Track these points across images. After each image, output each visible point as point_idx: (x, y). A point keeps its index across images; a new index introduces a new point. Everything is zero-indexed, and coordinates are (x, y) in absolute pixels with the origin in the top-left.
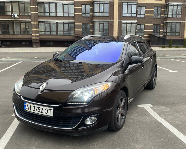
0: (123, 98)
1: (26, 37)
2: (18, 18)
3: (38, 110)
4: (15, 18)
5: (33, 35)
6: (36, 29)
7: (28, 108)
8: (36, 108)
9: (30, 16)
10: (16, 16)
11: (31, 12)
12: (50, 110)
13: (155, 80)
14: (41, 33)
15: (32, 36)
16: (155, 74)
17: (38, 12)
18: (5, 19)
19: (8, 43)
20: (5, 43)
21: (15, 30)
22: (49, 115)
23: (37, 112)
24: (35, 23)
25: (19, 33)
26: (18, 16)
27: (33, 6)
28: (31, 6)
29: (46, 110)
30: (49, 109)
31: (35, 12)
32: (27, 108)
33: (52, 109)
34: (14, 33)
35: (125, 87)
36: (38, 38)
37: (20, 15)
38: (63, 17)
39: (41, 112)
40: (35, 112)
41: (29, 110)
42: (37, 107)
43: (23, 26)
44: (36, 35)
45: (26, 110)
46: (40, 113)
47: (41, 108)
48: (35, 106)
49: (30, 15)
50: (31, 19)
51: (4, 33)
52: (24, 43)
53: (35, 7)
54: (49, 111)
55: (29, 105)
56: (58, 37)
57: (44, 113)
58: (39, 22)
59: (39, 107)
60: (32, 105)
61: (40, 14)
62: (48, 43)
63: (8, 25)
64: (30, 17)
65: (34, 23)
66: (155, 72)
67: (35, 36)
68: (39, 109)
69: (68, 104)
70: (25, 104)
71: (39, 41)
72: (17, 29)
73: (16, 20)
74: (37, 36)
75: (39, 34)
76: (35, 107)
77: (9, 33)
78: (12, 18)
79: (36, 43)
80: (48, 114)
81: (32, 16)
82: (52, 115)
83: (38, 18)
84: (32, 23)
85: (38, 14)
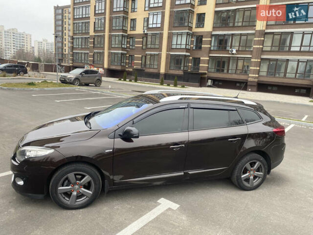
1: (242, 77)
2: (236, 54)
4: (233, 54)
5: (250, 75)
6: (255, 68)
9: (252, 51)
10: (234, 52)
11: (254, 46)
14: (261, 74)
15: (249, 77)
17: (263, 45)
18: (221, 55)
19: (220, 84)
20: (216, 83)
21: (230, 68)
24: (256, 60)
25: (234, 71)
26: (236, 51)
27: (258, 39)
28: (255, 39)
31: (258, 46)
34: (228, 71)
36: (256, 80)
37: (240, 49)
38: (300, 52)
43: (240, 64)
44: (254, 75)
49: (252, 49)
50: (251, 55)
51: (218, 71)
52: (238, 85)
53: (260, 39)
56: (285, 81)
58: (262, 59)
61: (265, 49)
62: (270, 88)
63: (224, 62)
64: (251, 52)
65: (254, 60)
67: (253, 77)
71: (256, 84)
72: (232, 66)
73: (233, 56)
74: (255, 78)
75: (258, 74)
77: (223, 71)
78: (230, 54)
79: (251, 86)
81: (254, 51)
83: (261, 54)
84: (252, 60)
85: (262, 48)
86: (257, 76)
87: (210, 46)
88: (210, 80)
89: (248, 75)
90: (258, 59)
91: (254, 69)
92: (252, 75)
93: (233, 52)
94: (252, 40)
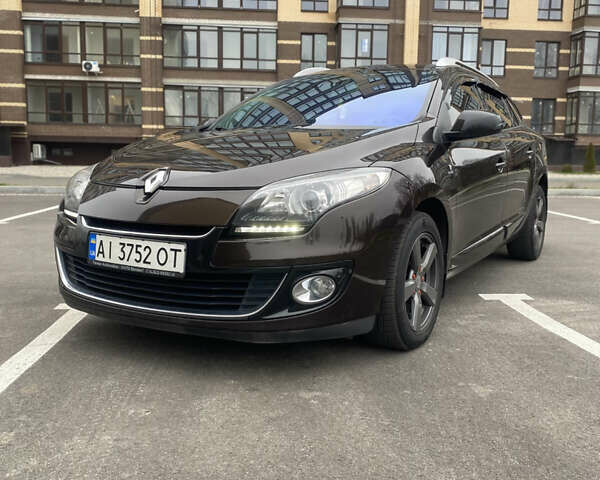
1: (124, 133)
2: (99, 75)
4: (92, 74)
5: (144, 126)
6: (155, 109)
7: (103, 253)
8: (127, 249)
9: (139, 67)
10: (95, 68)
11: (142, 56)
12: (176, 251)
13: (539, 230)
14: (169, 122)
15: (143, 131)
16: (539, 210)
17: (162, 54)
18: (60, 78)
19: (67, 153)
20: (56, 152)
21: (90, 112)
23: (131, 262)
24: (154, 90)
25: (102, 119)
26: (100, 66)
27: (148, 38)
28: (142, 38)
29: (162, 251)
30: (172, 250)
31: (153, 57)
32: (99, 252)
33: (182, 247)
34: (85, 119)
37: (108, 63)
38: (242, 73)
39: (145, 262)
40: (124, 262)
41: (107, 260)
42: (132, 245)
43: (114, 98)
44: (155, 127)
45: (97, 259)
46: (141, 265)
47: (143, 247)
48: (126, 241)
49: (137, 63)
50: (140, 76)
51: (54, 118)
53: (153, 38)
54: (171, 255)
55: (106, 240)
57: (154, 266)
58: (166, 87)
59: (137, 246)
60: (116, 241)
61: (168, 63)
63: (69, 97)
64: (138, 70)
65: (149, 89)
67: (152, 131)
68: (137, 252)
69: (237, 230)
70: (92, 241)
72: (96, 107)
73: (93, 79)
74: (157, 132)
75: (164, 124)
76: (124, 244)
77: (70, 118)
78: (84, 74)
80: (169, 267)
81: (146, 67)
82: (180, 268)
83: (164, 75)
84: (143, 89)
85: (162, 60)
86: (161, 127)
87: (22, 52)
88: (39, 146)
89: (140, 126)
90: (157, 87)
91: (152, 112)
92: (150, 127)
93: (92, 70)
94: (131, 42)
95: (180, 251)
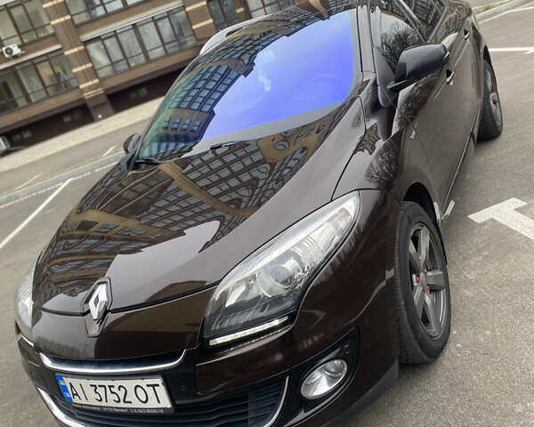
0: (420, 230)
1: (68, 98)
2: (22, 55)
3: (111, 397)
4: (16, 57)
5: (81, 86)
6: (84, 67)
7: (77, 395)
8: (101, 391)
9: (54, 35)
10: (16, 51)
11: (53, 23)
12: (153, 386)
13: (495, 103)
14: (102, 74)
15: (82, 91)
17: (70, 14)
19: (27, 135)
20: (17, 137)
21: (29, 91)
22: (159, 406)
23: (111, 402)
24: (76, 50)
25: (43, 94)
26: (19, 47)
27: (51, 4)
28: (45, 6)
29: (138, 389)
30: (148, 386)
31: (62, 19)
32: (74, 395)
33: (159, 381)
34: (27, 97)
35: (413, 185)
36: (100, 91)
37: (25, 41)
39: (125, 402)
40: (103, 403)
41: (84, 401)
42: (104, 386)
43: (45, 71)
44: (90, 83)
45: (74, 400)
46: (122, 405)
47: (117, 387)
48: (97, 382)
49: (51, 31)
50: (58, 42)
52: (67, 119)
54: (150, 391)
55: (76, 382)
56: (153, 67)
57: (136, 404)
58: (86, 43)
59: (110, 387)
60: (86, 383)
61: (77, 20)
62: (133, 96)
63: (5, 85)
64: (54, 37)
65: (71, 51)
66: (489, 74)
67: (90, 88)
68: (112, 393)
69: (212, 343)
70: (62, 383)
71: (104, 99)
72: (32, 85)
73: (19, 61)
74: (95, 87)
75: (98, 77)
76: (95, 386)
78: (8, 60)
79: (99, 107)
80: (152, 404)
81: (60, 32)
82: (166, 403)
83: (79, 34)
84: (67, 53)
85: (72, 20)
86: (96, 81)
89: (78, 87)
90: (78, 46)
91: (83, 71)
92: (87, 85)
93: (14, 54)
94: (37, 13)
95: (158, 385)
